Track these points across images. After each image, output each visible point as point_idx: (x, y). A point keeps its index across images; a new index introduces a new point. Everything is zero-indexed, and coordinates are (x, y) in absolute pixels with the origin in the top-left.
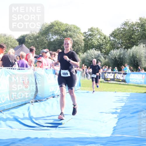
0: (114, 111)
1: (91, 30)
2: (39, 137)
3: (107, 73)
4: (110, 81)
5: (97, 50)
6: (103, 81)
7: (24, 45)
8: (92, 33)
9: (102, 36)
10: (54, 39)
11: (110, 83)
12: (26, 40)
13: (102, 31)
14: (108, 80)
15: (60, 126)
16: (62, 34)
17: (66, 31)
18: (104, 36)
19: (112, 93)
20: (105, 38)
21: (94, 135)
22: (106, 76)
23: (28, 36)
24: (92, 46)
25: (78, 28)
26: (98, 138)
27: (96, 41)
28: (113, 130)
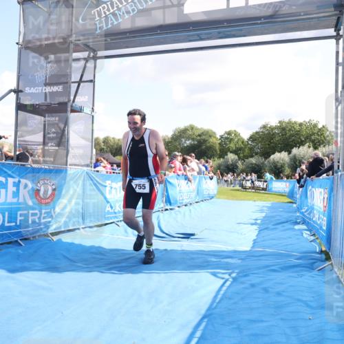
0: (254, 222)
1: (228, 133)
2: (169, 249)
3: (245, 180)
4: (248, 189)
6: (240, 189)
8: (228, 136)
11: (248, 192)
14: (246, 189)
15: (192, 237)
17: (200, 135)
19: (251, 202)
21: (231, 248)
22: (244, 184)
26: (235, 252)
28: (254, 243)
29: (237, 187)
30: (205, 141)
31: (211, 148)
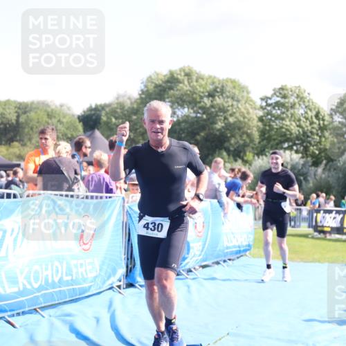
1: (280, 93)
3: (322, 212)
4: (330, 233)
5: (295, 148)
6: (310, 234)
7: (97, 133)
8: (282, 101)
9: (311, 110)
10: (178, 116)
11: (330, 240)
12: (104, 118)
13: (311, 97)
14: (324, 232)
16: (200, 102)
17: (211, 95)
18: (317, 110)
20: (317, 116)
22: (319, 220)
23: (107, 110)
24: (281, 136)
25: (243, 89)
27: (294, 124)
29: (304, 228)
30: (223, 110)
31: (238, 128)
